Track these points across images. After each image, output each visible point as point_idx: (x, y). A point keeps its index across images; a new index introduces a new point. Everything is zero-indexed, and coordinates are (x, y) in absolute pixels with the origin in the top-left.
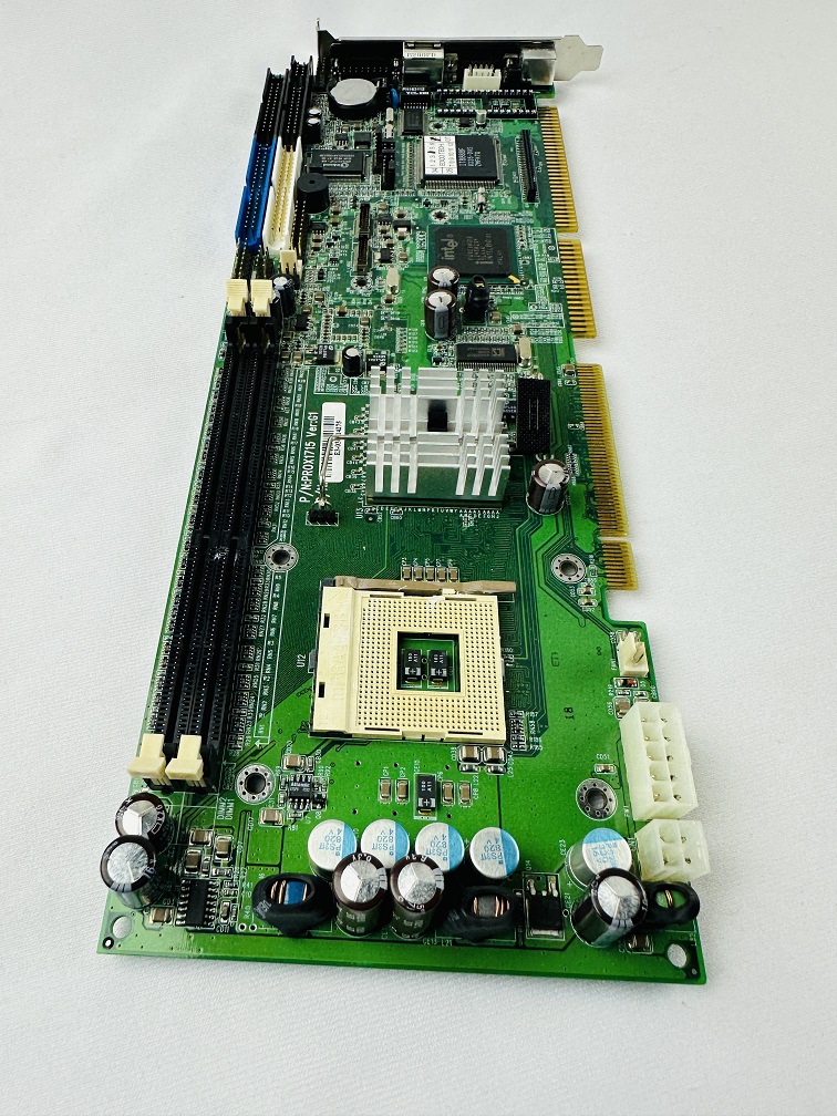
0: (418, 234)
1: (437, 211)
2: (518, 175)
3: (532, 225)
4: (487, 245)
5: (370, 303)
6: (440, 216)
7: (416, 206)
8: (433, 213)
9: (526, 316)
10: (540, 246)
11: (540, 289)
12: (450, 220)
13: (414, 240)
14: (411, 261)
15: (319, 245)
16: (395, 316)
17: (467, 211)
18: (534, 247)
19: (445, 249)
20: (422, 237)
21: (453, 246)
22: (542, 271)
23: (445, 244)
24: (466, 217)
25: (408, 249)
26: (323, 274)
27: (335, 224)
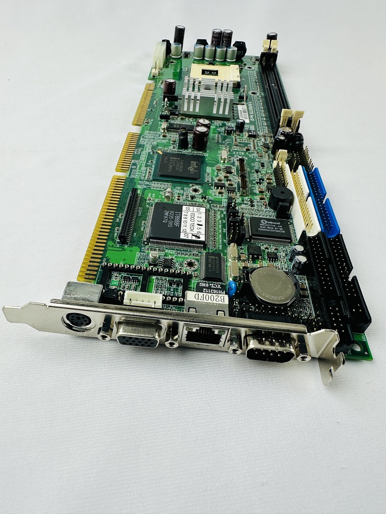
0: (210, 181)
1: (197, 193)
2: (138, 212)
3: (141, 180)
4: (172, 166)
5: (234, 153)
6: (195, 190)
7: (211, 198)
8: (200, 192)
9: (159, 141)
10: (140, 169)
11: (148, 149)
12: (190, 187)
13: (212, 178)
14: (214, 168)
15: (268, 181)
16: (222, 147)
17: (178, 192)
18: (143, 168)
19: (195, 167)
20: (208, 179)
21: (191, 167)
22: (143, 157)
23: (195, 169)
24: (179, 188)
25: (216, 174)
26: (262, 166)
27: (261, 192)
